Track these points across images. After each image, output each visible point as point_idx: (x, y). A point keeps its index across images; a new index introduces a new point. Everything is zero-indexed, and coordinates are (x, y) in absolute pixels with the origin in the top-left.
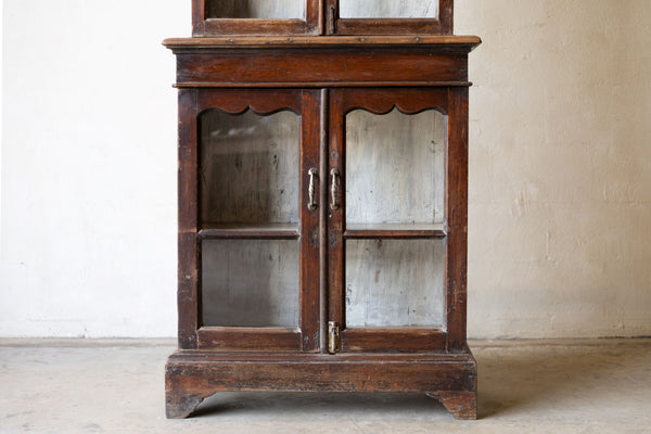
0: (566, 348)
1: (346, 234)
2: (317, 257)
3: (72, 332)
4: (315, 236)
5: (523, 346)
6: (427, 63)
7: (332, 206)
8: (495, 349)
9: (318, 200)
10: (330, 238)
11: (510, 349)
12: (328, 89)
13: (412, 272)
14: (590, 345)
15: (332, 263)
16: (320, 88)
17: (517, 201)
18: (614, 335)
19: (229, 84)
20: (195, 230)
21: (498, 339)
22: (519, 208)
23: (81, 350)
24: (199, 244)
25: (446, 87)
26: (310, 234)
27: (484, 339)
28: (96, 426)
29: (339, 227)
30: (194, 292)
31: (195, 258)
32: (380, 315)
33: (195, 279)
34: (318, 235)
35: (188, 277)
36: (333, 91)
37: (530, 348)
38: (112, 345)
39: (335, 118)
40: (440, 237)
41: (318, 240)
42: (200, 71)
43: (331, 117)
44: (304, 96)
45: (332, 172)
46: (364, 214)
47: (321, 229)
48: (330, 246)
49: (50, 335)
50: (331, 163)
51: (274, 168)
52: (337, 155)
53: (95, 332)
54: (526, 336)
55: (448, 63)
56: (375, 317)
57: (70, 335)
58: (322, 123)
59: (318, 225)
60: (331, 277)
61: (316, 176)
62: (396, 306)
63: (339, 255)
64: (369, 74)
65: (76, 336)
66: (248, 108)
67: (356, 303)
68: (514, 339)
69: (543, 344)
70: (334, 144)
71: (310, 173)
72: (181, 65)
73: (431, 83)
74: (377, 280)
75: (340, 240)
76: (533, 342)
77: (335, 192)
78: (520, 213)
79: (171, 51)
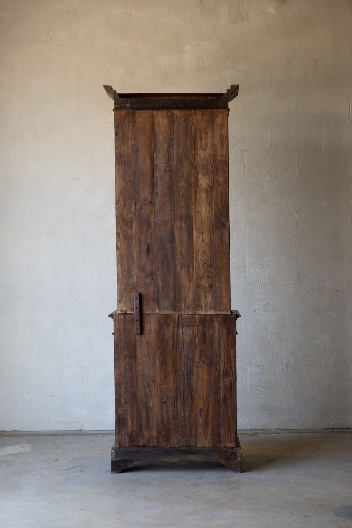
0: (307, 434)
3: (76, 427)
5: (287, 433)
8: (274, 435)
11: (281, 435)
14: (317, 433)
17: (284, 365)
18: (330, 428)
22: (285, 369)
23: (83, 437)
37: (290, 434)
38: (98, 434)
54: (289, 428)
57: (75, 429)
68: (283, 430)
69: (297, 432)
76: (292, 431)
78: (286, 371)
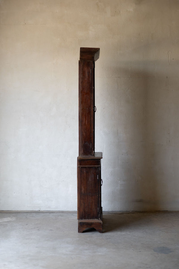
3: (37, 209)
21: (132, 211)
23: (40, 214)
27: (129, 211)
28: (52, 230)
38: (47, 213)
49: (32, 210)
53: (42, 209)
57: (36, 210)
65: (38, 210)
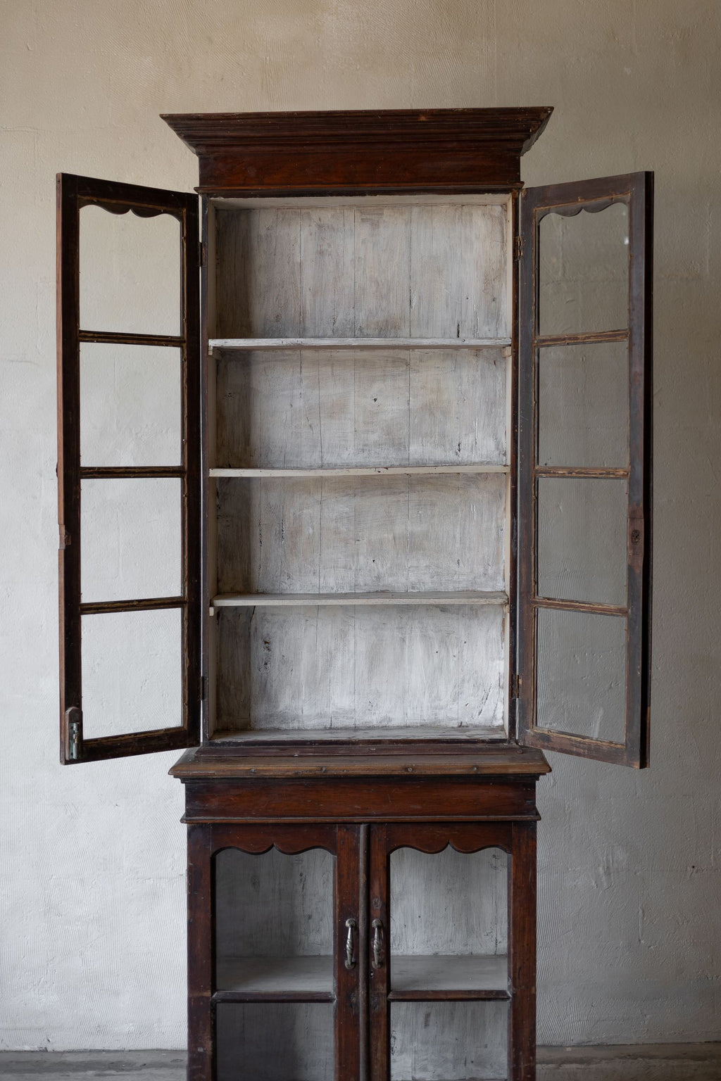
1: (391, 996)
2: (357, 1025)
4: (354, 1000)
5: (609, 1059)
6: (488, 794)
7: (375, 963)
8: (574, 1065)
9: (357, 956)
10: (372, 1003)
12: (370, 826)
13: (469, 1014)
15: (374, 1031)
16: (360, 823)
17: (601, 869)
19: (249, 819)
20: (208, 994)
22: (604, 878)
24: (214, 1010)
25: (509, 822)
26: (348, 997)
29: (382, 988)
30: (208, 1069)
31: (208, 1028)
32: (431, 1068)
33: (209, 1052)
34: (358, 998)
35: (201, 1050)
36: (374, 827)
37: (618, 1064)
39: (378, 859)
40: (503, 999)
41: (357, 1005)
42: (214, 803)
43: (373, 857)
44: (339, 833)
45: (374, 923)
46: (410, 944)
47: (361, 992)
48: (372, 1011)
50: (372, 912)
51: (299, 888)
52: (379, 903)
55: (511, 794)
56: (424, 1069)
58: (362, 866)
59: (357, 985)
60: (373, 1049)
61: (355, 928)
62: (450, 1056)
63: (383, 1022)
64: (419, 807)
66: (273, 846)
67: (401, 1052)
70: (376, 888)
71: (347, 924)
72: (191, 796)
73: (492, 817)
74: (426, 1025)
75: (384, 1004)
77: (378, 950)
78: (605, 886)
79: (179, 780)
